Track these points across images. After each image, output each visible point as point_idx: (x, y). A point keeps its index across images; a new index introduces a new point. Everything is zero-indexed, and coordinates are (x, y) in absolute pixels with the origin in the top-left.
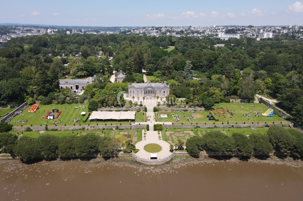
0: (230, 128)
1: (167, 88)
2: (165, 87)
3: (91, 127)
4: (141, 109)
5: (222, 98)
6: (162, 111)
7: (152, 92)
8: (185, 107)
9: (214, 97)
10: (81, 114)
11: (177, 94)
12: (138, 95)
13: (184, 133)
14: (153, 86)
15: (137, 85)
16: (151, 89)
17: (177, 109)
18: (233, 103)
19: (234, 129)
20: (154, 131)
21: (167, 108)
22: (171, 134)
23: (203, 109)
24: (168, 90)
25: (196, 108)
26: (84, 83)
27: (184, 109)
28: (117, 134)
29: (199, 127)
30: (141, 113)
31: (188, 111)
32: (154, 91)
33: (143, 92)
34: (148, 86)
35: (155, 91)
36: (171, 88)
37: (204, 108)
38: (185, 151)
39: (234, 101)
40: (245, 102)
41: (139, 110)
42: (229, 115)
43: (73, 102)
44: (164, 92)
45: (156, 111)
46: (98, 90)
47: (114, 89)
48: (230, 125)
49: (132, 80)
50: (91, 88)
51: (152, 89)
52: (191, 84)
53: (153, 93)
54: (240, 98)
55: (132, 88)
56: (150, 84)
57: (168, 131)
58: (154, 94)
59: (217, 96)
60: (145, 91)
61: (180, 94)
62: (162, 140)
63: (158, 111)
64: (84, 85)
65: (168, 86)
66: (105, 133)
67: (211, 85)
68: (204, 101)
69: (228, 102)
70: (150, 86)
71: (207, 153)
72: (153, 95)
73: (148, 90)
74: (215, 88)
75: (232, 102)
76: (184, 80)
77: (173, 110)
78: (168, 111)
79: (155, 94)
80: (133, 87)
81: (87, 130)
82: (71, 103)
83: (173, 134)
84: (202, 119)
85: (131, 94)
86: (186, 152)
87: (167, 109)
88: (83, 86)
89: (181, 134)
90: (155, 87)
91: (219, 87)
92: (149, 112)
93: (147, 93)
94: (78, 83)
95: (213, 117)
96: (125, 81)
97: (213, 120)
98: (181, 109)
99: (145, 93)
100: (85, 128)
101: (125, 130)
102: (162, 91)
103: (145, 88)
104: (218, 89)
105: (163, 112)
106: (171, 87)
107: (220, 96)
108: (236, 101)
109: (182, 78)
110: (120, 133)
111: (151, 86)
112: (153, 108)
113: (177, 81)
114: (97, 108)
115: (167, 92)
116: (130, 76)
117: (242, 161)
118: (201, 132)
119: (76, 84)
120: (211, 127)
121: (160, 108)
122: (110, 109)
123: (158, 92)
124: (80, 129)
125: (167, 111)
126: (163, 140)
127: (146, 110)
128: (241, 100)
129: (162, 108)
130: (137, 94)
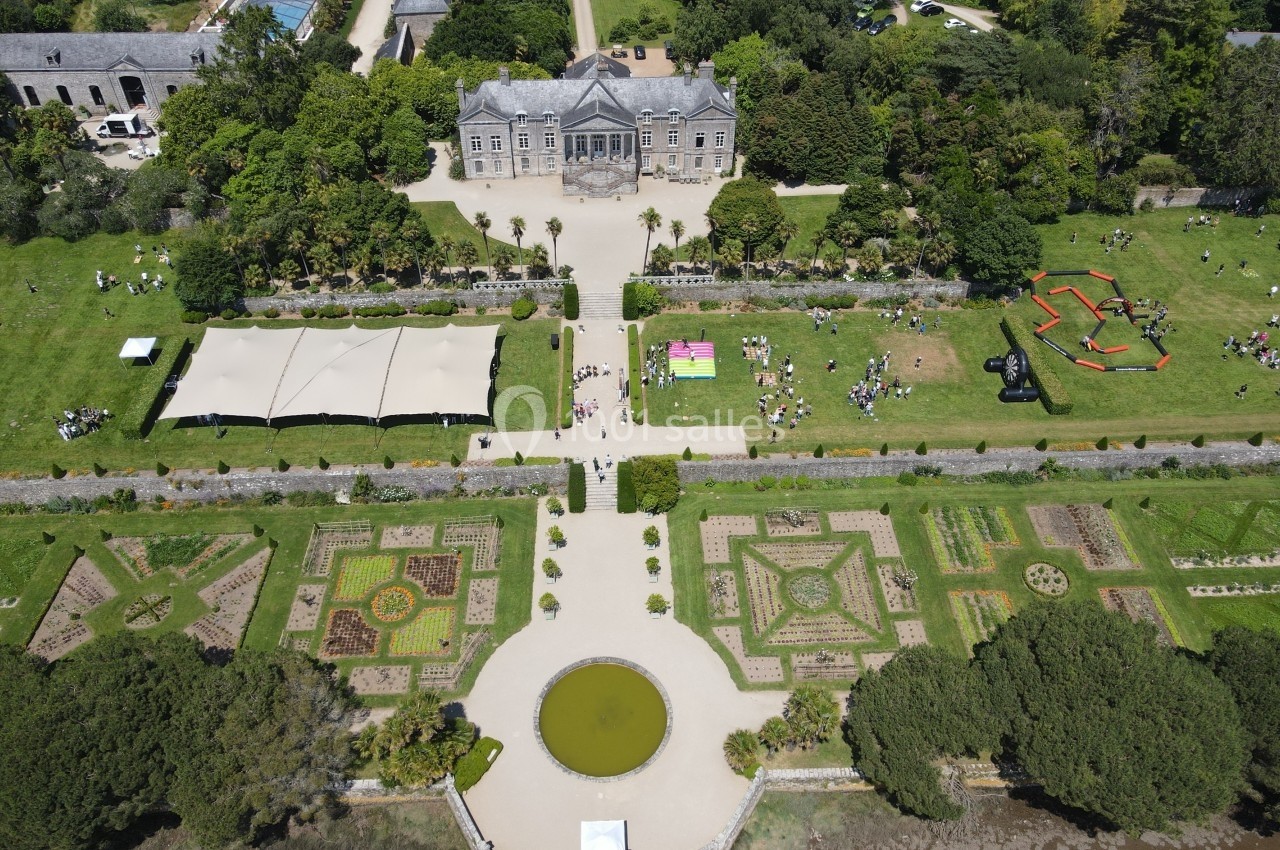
0: (1153, 474)
1: (719, 115)
2: (704, 108)
3: (180, 488)
4: (541, 297)
5: (1087, 186)
6: (682, 311)
7: (615, 147)
8: (837, 274)
9: (1035, 180)
10: (126, 359)
11: (784, 159)
12: (525, 161)
13: (826, 537)
14: (627, 103)
15: (518, 96)
16: (612, 125)
17: (785, 292)
18: (1147, 217)
19: (1179, 483)
20: (620, 511)
21: (717, 283)
22: (738, 545)
23: (956, 287)
24: (728, 125)
25: (912, 286)
26: (171, 58)
27: (825, 288)
28: (360, 553)
29: (937, 473)
30: (539, 330)
31: (857, 309)
32: (628, 138)
33: (560, 143)
34: (592, 104)
35: (641, 136)
36: (749, 103)
37: (967, 284)
38: (837, 761)
39: (1160, 203)
40: (1226, 209)
41: (528, 307)
42: (1138, 350)
43: (91, 226)
44: (700, 142)
45: (642, 311)
46: (247, 138)
47: (360, 126)
48: (1155, 457)
49: (485, 39)
50: (203, 121)
51: (618, 126)
52: (875, 62)
53: (628, 152)
54: (1202, 181)
55: (484, 118)
56: (605, 81)
57: (720, 513)
58: (632, 158)
59: (1051, 175)
60: (568, 139)
61: (803, 159)
62: (670, 613)
63: (651, 313)
64: (173, 74)
65: (727, 95)
66: (274, 544)
67: (1016, 86)
68: (969, 235)
69: (1118, 212)
70: (604, 106)
71: (1002, 776)
72: (623, 167)
73: (588, 134)
74: (1043, 109)
75: (1147, 206)
76: (831, 36)
77: (753, 301)
78: (723, 311)
79: (638, 151)
80: (492, 109)
81: (150, 510)
82: (82, 235)
83: (755, 540)
84: (949, 387)
85: (483, 160)
86: (848, 771)
87: (716, 295)
88: (169, 79)
89: (807, 540)
90: (637, 109)
91: (1068, 103)
92: (592, 316)
93: (586, 154)
94: (131, 60)
95: (1036, 383)
96: (445, 52)
97: (1031, 399)
98: (807, 289)
99: (568, 154)
100: (137, 494)
101: (420, 502)
102: (688, 136)
103: (573, 117)
104: (1064, 113)
105: (688, 317)
106: (745, 96)
107: (1072, 169)
108: (1174, 203)
109: (823, 19)
110: (378, 537)
111: (613, 104)
112: (619, 293)
113: (786, 43)
114: (239, 295)
115: (719, 141)
116: (476, 15)
117: (1255, 832)
118: (950, 525)
119: (119, 67)
120: (1015, 468)
121: (670, 289)
122: (333, 298)
123: (658, 139)
124: (105, 502)
125: (715, 305)
126: (681, 617)
127: (571, 304)
128: (1205, 197)
129: (684, 284)
130: (518, 159)
